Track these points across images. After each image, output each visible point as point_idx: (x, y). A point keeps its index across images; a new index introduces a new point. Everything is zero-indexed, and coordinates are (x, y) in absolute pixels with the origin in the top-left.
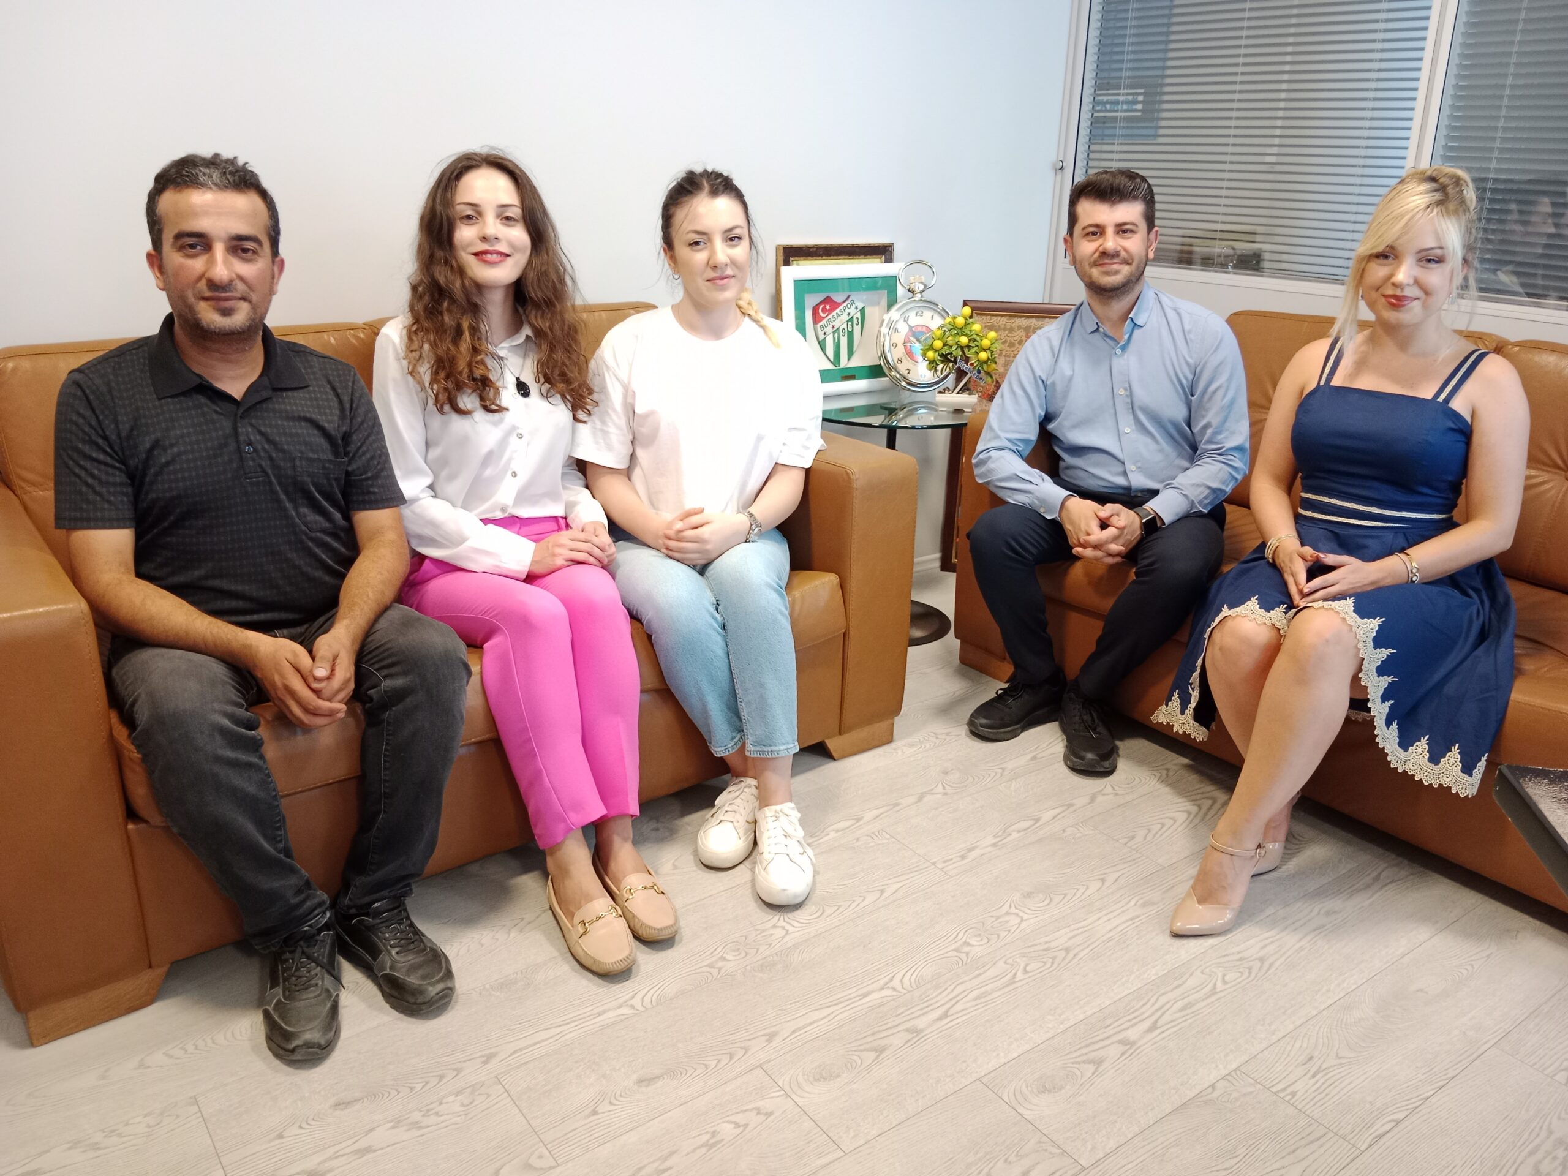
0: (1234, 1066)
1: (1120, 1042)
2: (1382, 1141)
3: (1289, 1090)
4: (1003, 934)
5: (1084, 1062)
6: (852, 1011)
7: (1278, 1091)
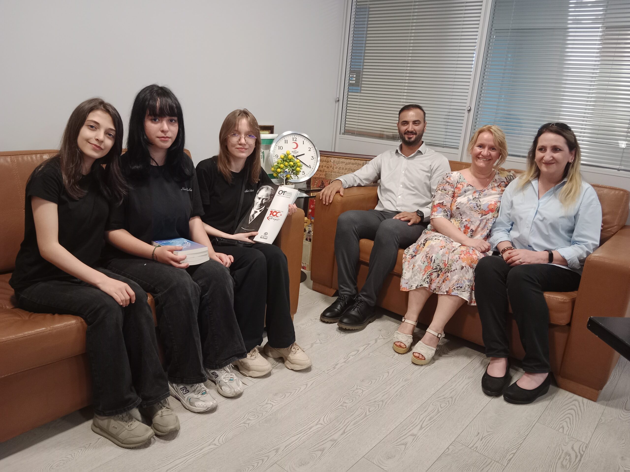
0: (453, 440)
1: (411, 435)
2: (511, 462)
3: (475, 446)
4: (357, 397)
5: (400, 445)
6: (307, 435)
7: (471, 447)
